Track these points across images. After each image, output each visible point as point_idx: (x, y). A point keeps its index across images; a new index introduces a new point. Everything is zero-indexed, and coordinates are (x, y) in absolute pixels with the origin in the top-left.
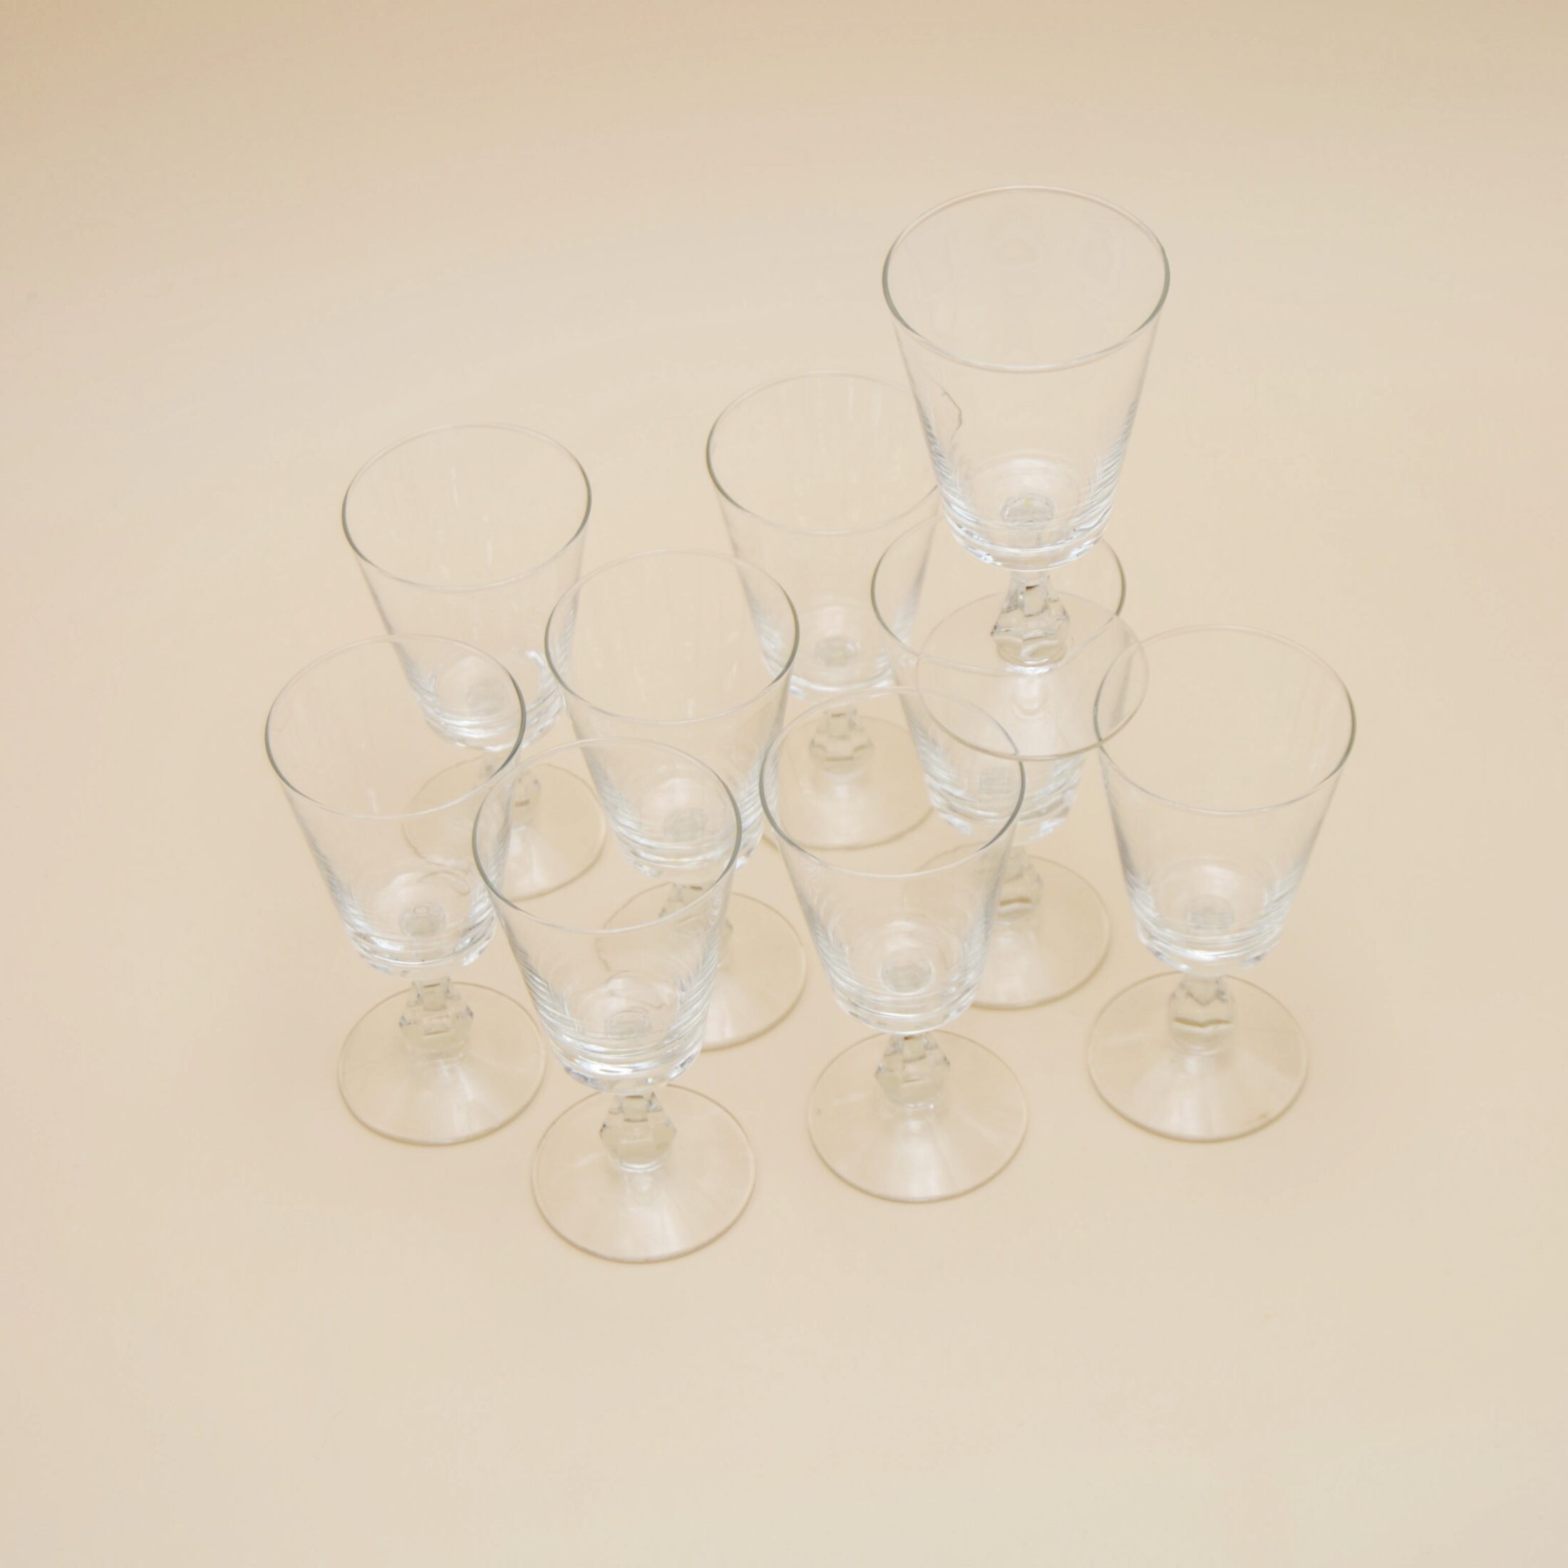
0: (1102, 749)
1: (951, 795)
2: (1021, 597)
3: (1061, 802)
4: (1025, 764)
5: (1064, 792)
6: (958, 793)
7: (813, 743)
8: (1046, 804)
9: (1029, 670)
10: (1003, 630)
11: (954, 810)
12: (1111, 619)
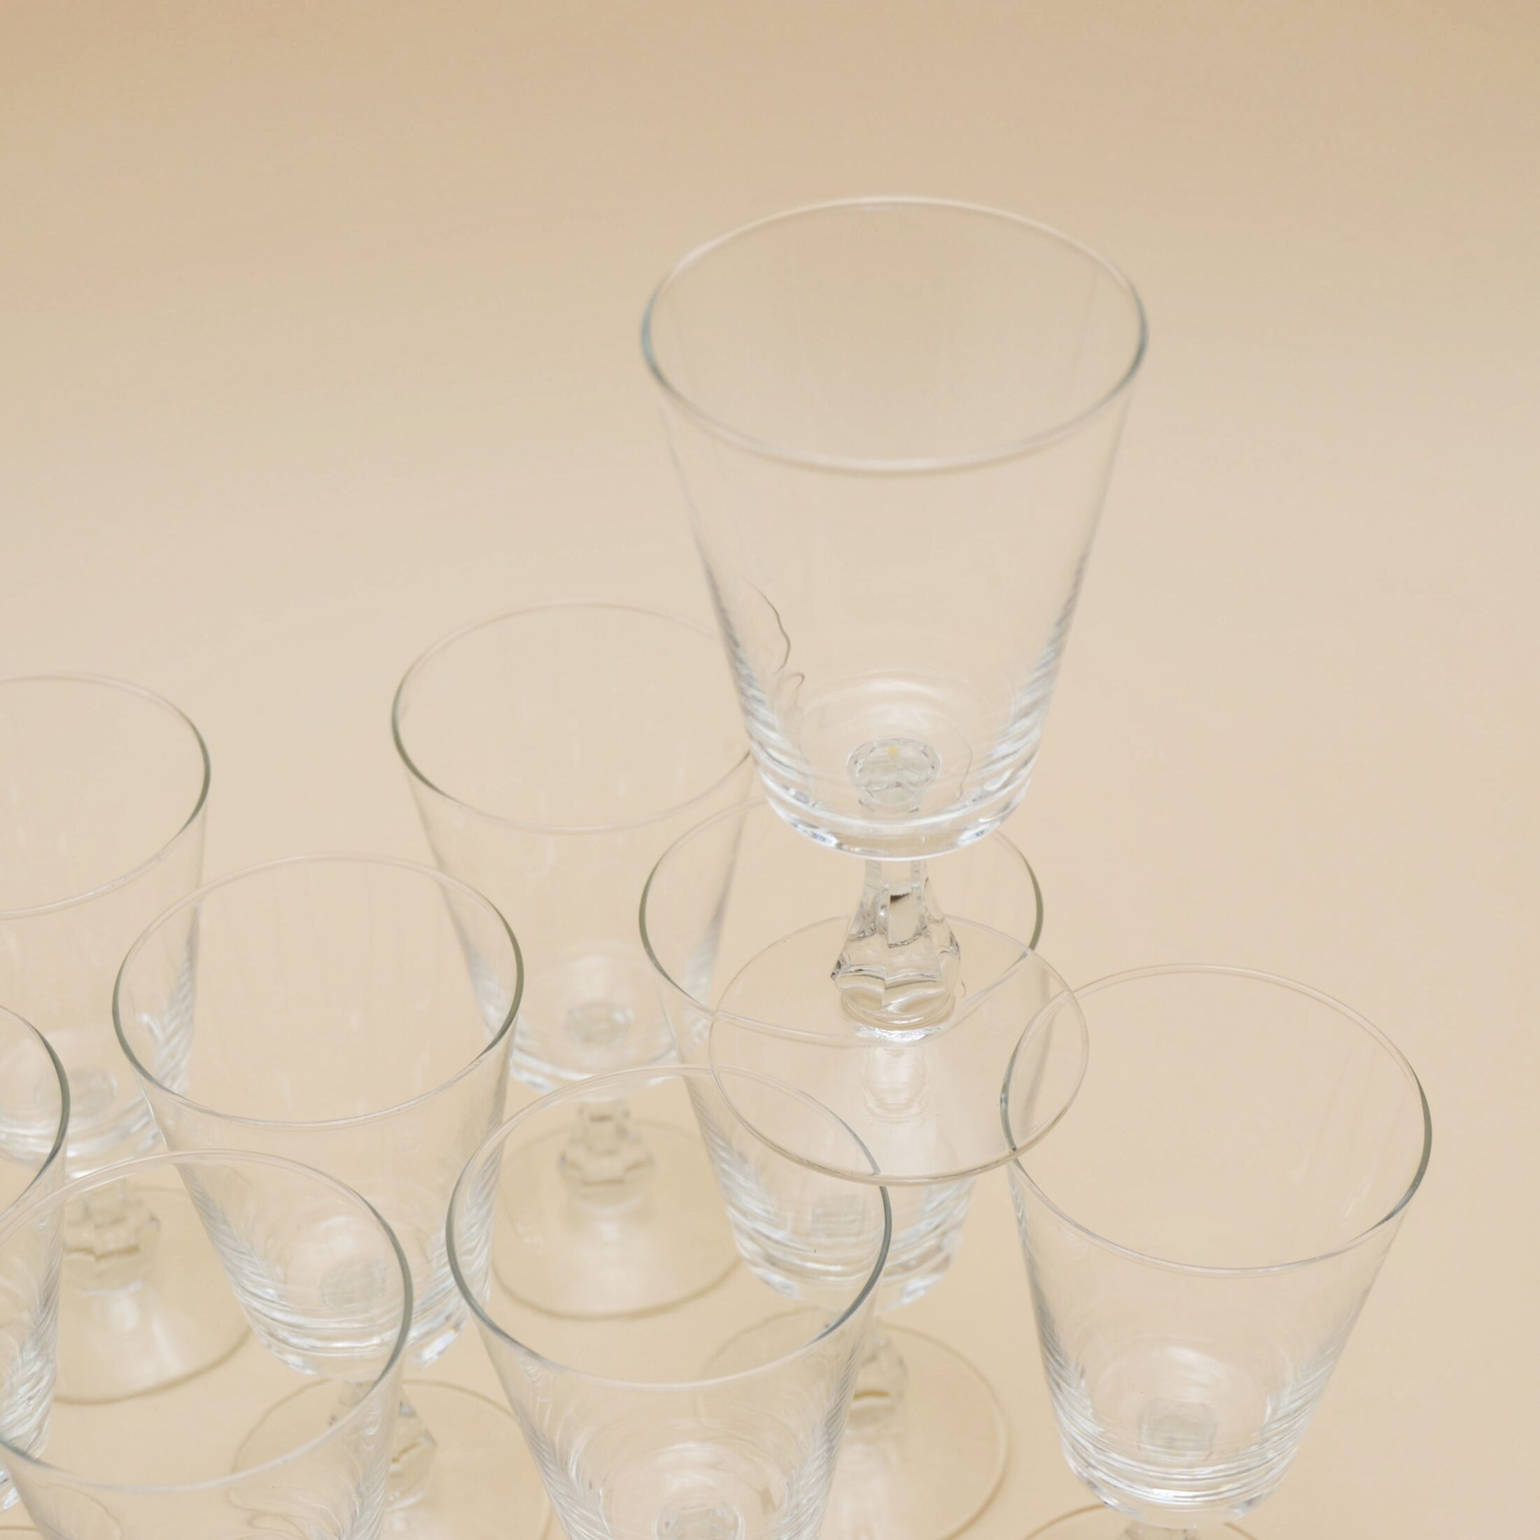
0: (1017, 1162)
1: (768, 1238)
2: (882, 914)
3: (939, 1248)
4: (889, 1190)
5: (944, 1234)
6: (778, 1235)
7: (563, 1159)
8: (917, 1252)
9: (894, 1036)
10: (853, 969)
11: (772, 1261)
12: (1024, 956)
